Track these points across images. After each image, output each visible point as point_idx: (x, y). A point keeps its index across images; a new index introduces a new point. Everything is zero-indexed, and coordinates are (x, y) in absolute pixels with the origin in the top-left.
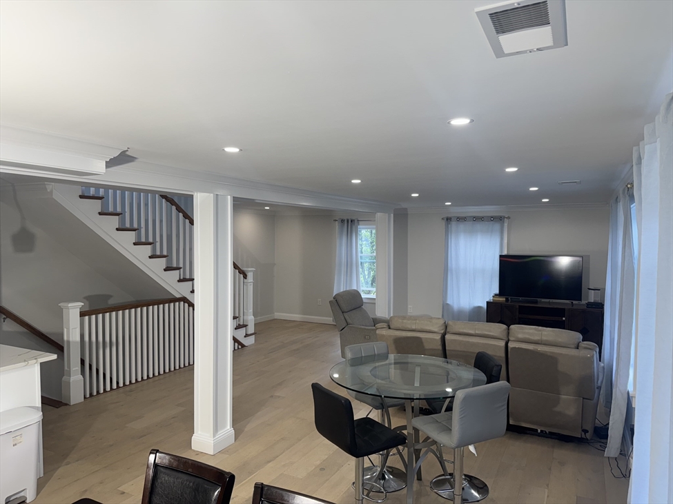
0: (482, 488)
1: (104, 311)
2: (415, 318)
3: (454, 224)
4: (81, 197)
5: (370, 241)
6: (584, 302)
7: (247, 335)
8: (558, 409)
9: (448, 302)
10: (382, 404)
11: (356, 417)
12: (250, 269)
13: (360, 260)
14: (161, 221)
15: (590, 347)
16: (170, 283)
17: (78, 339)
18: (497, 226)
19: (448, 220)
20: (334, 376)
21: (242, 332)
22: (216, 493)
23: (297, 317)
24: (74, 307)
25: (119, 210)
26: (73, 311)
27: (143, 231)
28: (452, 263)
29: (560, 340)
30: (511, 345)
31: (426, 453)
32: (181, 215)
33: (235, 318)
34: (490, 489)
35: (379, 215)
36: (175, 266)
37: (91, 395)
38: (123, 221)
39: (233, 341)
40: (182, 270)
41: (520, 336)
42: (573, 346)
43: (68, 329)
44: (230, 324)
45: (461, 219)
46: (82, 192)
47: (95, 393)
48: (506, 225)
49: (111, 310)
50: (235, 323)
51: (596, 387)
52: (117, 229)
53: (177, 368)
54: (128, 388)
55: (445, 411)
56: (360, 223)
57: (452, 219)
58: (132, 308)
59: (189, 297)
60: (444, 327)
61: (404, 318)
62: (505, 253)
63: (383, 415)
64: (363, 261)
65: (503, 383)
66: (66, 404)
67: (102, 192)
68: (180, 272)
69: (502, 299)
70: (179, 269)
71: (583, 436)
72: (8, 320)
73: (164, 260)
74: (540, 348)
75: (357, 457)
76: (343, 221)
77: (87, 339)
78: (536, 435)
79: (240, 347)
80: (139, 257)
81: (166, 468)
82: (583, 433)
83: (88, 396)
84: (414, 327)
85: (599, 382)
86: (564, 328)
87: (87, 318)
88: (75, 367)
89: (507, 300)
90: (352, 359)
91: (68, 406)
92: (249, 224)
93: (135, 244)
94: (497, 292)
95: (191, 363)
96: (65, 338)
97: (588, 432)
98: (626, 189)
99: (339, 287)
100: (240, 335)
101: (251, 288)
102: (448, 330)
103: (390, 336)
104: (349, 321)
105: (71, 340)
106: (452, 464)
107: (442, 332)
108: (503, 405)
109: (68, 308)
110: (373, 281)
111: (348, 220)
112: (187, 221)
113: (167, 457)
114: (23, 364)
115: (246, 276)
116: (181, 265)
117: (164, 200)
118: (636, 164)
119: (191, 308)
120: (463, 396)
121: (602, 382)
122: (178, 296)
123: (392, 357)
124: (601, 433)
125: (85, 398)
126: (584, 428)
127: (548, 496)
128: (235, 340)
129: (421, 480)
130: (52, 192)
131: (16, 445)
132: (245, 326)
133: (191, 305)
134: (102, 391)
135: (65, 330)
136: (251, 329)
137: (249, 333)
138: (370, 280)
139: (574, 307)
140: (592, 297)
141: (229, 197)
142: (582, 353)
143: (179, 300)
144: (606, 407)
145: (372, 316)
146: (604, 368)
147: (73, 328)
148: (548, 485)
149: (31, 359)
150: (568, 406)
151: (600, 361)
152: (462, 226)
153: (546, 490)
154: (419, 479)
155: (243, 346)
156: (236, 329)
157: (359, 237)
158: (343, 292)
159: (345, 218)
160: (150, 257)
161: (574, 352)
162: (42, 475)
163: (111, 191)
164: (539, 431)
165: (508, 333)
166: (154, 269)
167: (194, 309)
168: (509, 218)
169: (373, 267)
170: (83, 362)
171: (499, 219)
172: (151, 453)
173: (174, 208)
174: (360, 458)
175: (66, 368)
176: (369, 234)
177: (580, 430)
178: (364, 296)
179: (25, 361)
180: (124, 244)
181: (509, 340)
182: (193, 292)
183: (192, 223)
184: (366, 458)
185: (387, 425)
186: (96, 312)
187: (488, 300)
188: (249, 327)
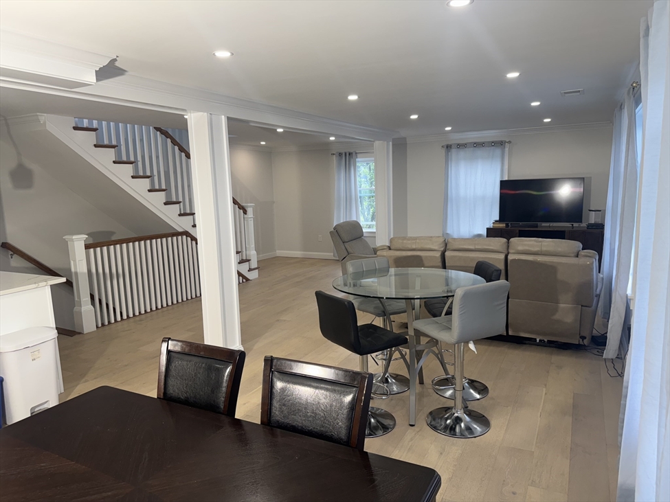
0: (483, 390)
1: (108, 244)
2: (415, 239)
3: (454, 151)
4: (75, 128)
5: (369, 177)
6: (584, 225)
7: (250, 270)
8: (557, 317)
9: (448, 232)
10: (384, 312)
11: (359, 324)
12: (249, 205)
13: (359, 195)
14: (157, 157)
15: (589, 254)
16: (170, 216)
17: (85, 270)
18: (498, 151)
19: (448, 147)
20: (335, 284)
21: (245, 266)
22: (228, 370)
23: (298, 254)
24: (79, 240)
25: (114, 143)
26: (78, 243)
27: (140, 164)
28: (452, 192)
29: (560, 249)
30: (510, 257)
31: (428, 353)
32: (176, 148)
33: (238, 253)
34: (490, 389)
35: (377, 143)
36: (175, 200)
37: (103, 325)
38: (119, 154)
39: (237, 275)
40: (182, 204)
41: (520, 248)
42: (573, 255)
43: (75, 261)
44: (233, 258)
45: (461, 146)
46: (76, 124)
47: (106, 323)
48: (507, 149)
49: (115, 243)
50: (238, 258)
51: (594, 295)
52: (114, 162)
53: (185, 299)
54: (137, 319)
55: (445, 315)
56: (359, 155)
57: (453, 146)
58: (135, 241)
59: (191, 231)
60: (443, 245)
61: (404, 238)
62: (506, 178)
63: (384, 320)
64: (362, 195)
65: (502, 282)
66: (80, 333)
67: (95, 124)
68: (180, 206)
69: (502, 225)
70: (179, 203)
71: (581, 343)
72: (15, 256)
73: (163, 193)
74: (540, 259)
75: (361, 354)
76: (340, 154)
77: (94, 270)
78: (535, 345)
79: (244, 280)
80: (138, 190)
81: (179, 353)
82: (581, 340)
83: (100, 325)
84: (414, 247)
85: (598, 290)
86: (564, 239)
87: (92, 250)
88: (85, 298)
89: (507, 225)
90: (354, 273)
91: (81, 335)
92: (246, 161)
93: (133, 177)
94: (498, 219)
95: (198, 295)
96: (73, 270)
97: (585, 338)
98: (632, 89)
99: (339, 218)
100: (244, 268)
101: (251, 223)
102: (448, 247)
103: (391, 256)
104: (350, 250)
105: (78, 271)
106: (453, 366)
107: (442, 249)
108: (502, 304)
109: (72, 240)
110: (373, 219)
111: (346, 154)
112: (183, 154)
113: (179, 344)
114: (34, 286)
115: (246, 211)
116: (181, 200)
117: (158, 133)
118: (644, 37)
119: (194, 242)
120: (463, 293)
121: (601, 291)
122: (180, 230)
123: (392, 271)
124: (600, 342)
125: (97, 327)
126: (583, 334)
127: (546, 394)
128: (240, 274)
129: (423, 384)
130: (45, 123)
131: (34, 359)
132: (249, 261)
133: (194, 239)
134: (113, 321)
135: (72, 263)
136: (254, 264)
137: (253, 267)
138: (370, 217)
139: (574, 229)
140: (593, 218)
141: (223, 116)
142: (581, 261)
143: (182, 234)
144: (604, 318)
145: (372, 246)
146: (603, 278)
147: (79, 259)
148: (546, 385)
149: (41, 281)
150: (565, 313)
151: (599, 272)
152: (462, 153)
153: (544, 389)
154: (421, 382)
155: (247, 280)
156: (239, 263)
157: (358, 174)
158: (343, 223)
159: (343, 151)
160: (149, 191)
161: (574, 261)
162: (63, 391)
163: (104, 123)
164: (538, 341)
165: (508, 246)
166: (154, 203)
167: (197, 244)
168: (510, 142)
169: (372, 203)
170: (92, 297)
171: (500, 144)
172: (163, 341)
173: (169, 140)
174: (365, 356)
175: (76, 299)
176: (367, 170)
177: (578, 337)
178: (364, 230)
179: (35, 283)
180: (122, 176)
181: (508, 253)
182: (194, 226)
183: (188, 156)
184: (369, 355)
185: (388, 329)
186: (101, 245)
187: (488, 227)
188: (252, 262)
